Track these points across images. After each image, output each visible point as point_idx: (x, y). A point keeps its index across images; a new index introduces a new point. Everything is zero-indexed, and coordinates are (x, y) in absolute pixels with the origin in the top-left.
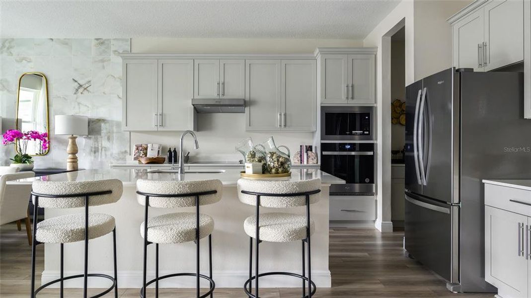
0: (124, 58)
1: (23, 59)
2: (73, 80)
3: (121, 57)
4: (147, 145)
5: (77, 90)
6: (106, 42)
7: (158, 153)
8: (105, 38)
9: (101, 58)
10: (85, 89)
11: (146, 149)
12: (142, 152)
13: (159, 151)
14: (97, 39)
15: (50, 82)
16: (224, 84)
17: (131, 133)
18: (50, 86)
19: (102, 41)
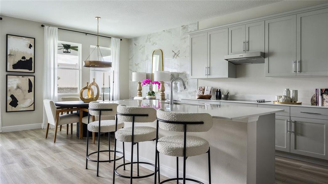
0: (191, 35)
1: (154, 43)
2: (173, 51)
3: (190, 34)
4: (205, 87)
5: (174, 56)
6: (186, 27)
7: (210, 92)
8: (185, 25)
9: (184, 36)
10: (177, 55)
11: (204, 90)
12: (201, 91)
13: (211, 91)
14: (182, 26)
15: (163, 54)
16: (248, 42)
17: (199, 80)
18: (164, 56)
19: (184, 27)
